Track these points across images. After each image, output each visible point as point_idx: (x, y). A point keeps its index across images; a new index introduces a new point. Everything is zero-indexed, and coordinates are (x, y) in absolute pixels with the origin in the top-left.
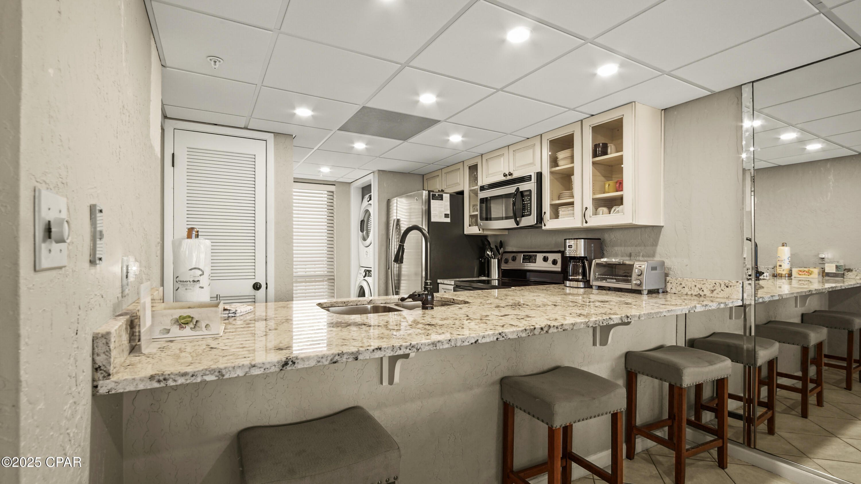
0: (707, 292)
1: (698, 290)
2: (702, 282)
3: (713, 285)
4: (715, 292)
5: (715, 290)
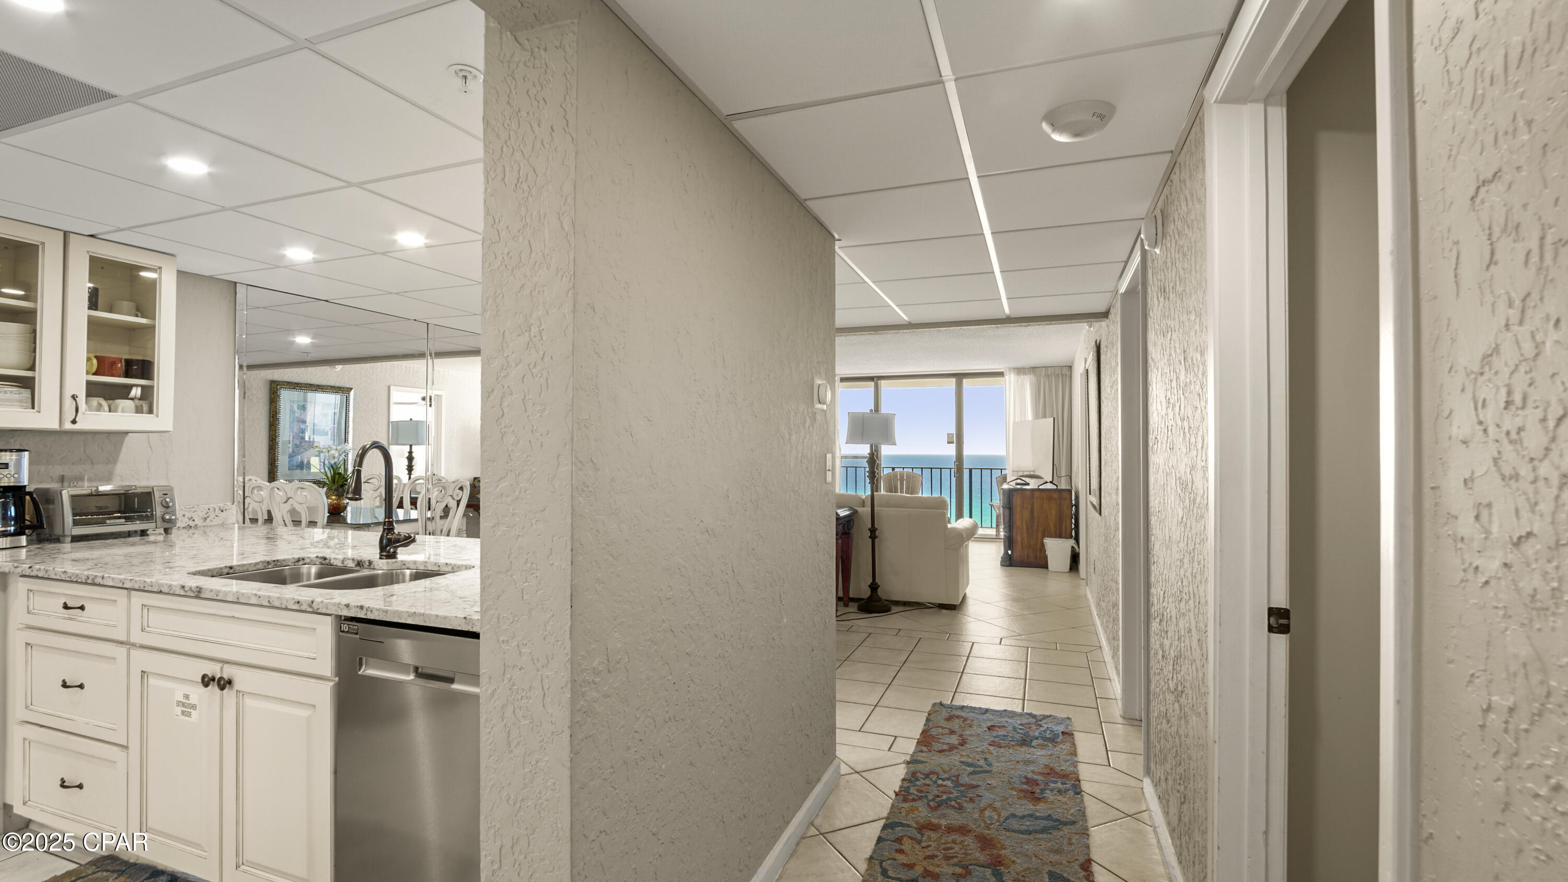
0: (198, 521)
1: (187, 520)
2: (193, 510)
3: (206, 512)
4: (208, 520)
5: (208, 517)
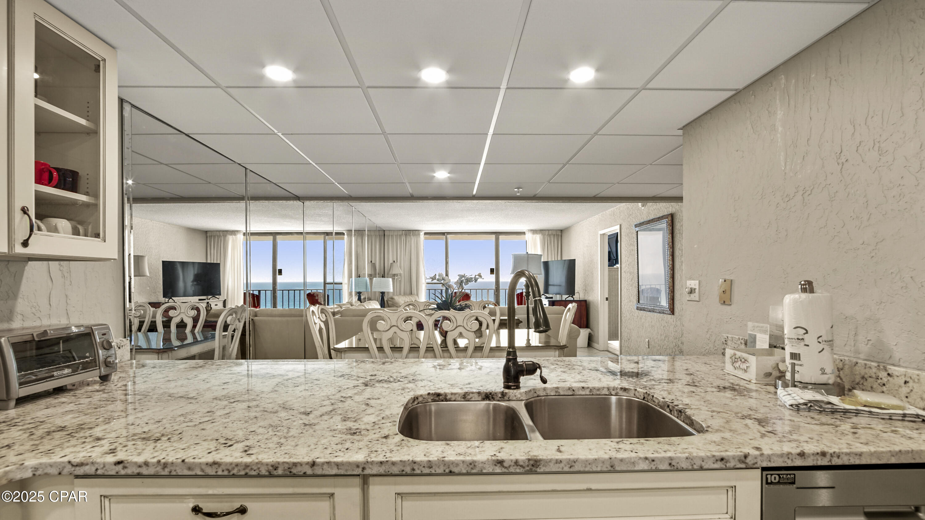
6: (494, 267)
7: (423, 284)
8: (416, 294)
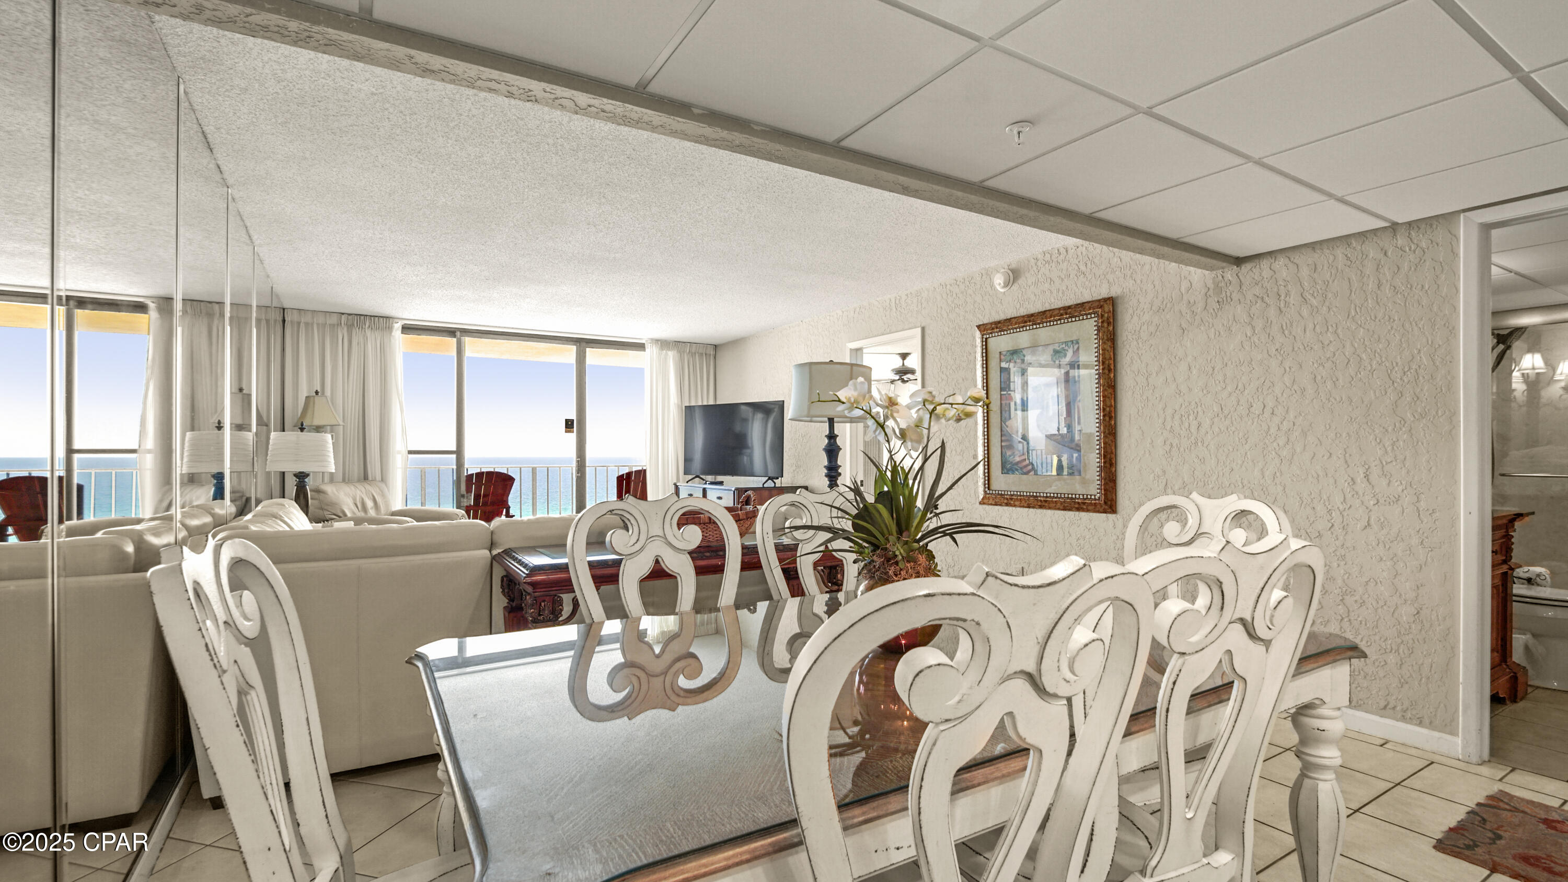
6: (573, 416)
7: (399, 452)
8: (378, 477)
